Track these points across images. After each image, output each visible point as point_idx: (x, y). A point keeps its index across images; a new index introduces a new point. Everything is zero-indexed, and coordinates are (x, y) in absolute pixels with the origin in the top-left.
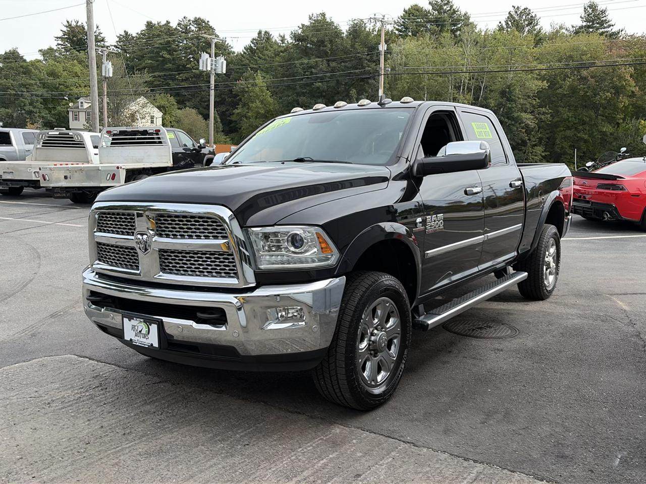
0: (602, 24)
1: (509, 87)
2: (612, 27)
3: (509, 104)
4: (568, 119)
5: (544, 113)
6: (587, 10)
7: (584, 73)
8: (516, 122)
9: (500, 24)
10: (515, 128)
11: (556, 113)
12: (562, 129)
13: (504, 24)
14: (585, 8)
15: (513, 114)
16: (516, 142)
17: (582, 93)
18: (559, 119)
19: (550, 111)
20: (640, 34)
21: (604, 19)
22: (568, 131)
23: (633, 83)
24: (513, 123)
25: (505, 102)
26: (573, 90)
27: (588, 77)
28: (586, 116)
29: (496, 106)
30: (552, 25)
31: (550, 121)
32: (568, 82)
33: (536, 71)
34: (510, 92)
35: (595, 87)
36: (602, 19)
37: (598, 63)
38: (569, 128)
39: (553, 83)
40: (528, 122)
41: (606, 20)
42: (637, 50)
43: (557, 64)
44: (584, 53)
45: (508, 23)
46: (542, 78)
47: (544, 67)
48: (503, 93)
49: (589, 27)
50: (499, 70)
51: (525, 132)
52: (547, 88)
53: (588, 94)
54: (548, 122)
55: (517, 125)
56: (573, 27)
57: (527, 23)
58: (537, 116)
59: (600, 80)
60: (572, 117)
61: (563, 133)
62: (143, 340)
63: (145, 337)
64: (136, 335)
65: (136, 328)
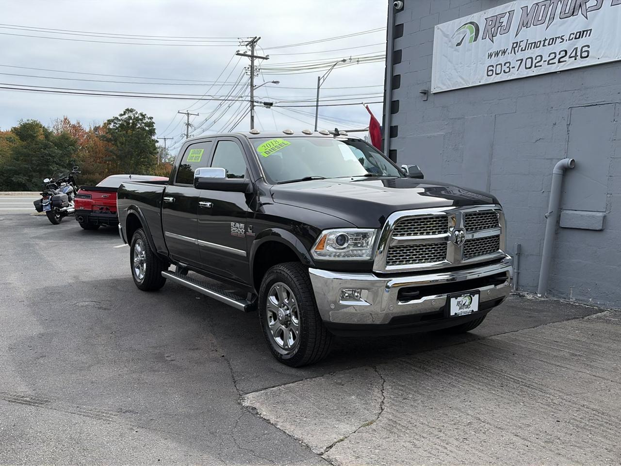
62: (465, 310)
63: (467, 307)
64: (460, 309)
65: (461, 302)
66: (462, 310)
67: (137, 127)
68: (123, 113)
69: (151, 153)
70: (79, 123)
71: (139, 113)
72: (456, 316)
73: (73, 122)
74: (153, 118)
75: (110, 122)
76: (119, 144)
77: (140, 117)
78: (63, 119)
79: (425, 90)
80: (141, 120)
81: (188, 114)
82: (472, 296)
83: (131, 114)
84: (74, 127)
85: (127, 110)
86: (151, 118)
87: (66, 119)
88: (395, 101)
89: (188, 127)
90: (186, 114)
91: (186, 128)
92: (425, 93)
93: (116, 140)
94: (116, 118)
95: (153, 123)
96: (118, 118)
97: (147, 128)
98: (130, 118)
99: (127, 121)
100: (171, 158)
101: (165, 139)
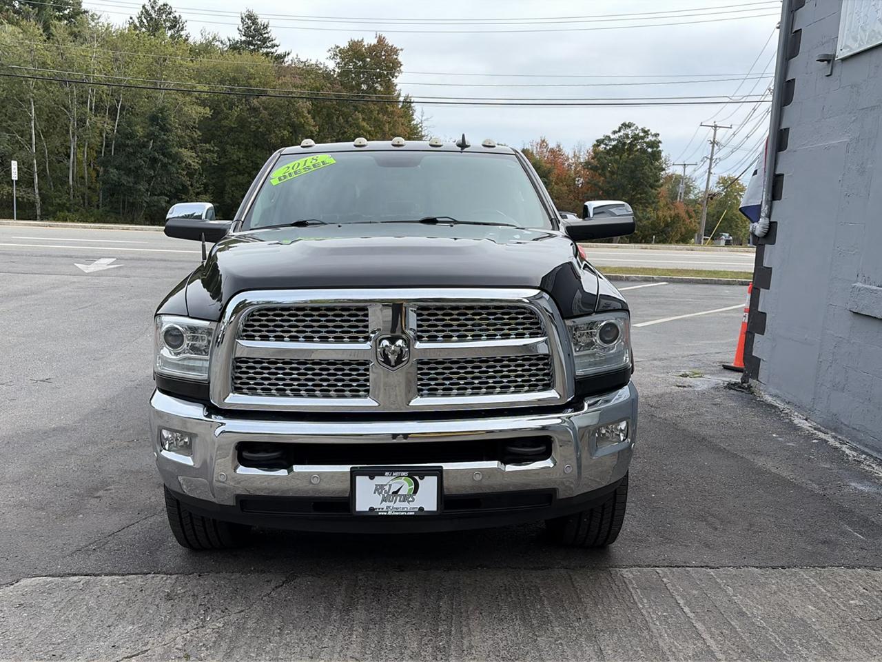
0: (265, 40)
1: (161, 110)
2: (276, 48)
3: (164, 135)
4: (239, 160)
5: (208, 151)
6: (245, 21)
7: (255, 102)
8: (174, 162)
9: (131, 21)
10: (175, 170)
11: (223, 152)
12: (232, 173)
13: (137, 22)
14: (242, 19)
15: (171, 150)
16: (175, 188)
17: (253, 128)
18: (226, 161)
19: (216, 148)
20: (313, 62)
21: (266, 35)
22: (240, 177)
23: (312, 122)
24: (170, 161)
25: (159, 132)
26: (242, 123)
27: (259, 108)
28: (260, 158)
29: (145, 137)
30: (204, 34)
31: (216, 162)
32: (236, 112)
33: (196, 93)
34: (164, 119)
35: (269, 122)
36: (264, 36)
37: (270, 91)
38: (239, 172)
39: (216, 112)
40: (191, 162)
41: (269, 38)
42: (312, 81)
43: (220, 87)
44: (250, 77)
45: (142, 21)
46: (203, 103)
47: (206, 89)
48: (154, 119)
49: (250, 43)
50: (143, 85)
51: (186, 174)
52: (210, 117)
53: (260, 130)
54: (213, 164)
55: (176, 164)
56: (229, 40)
57: (168, 24)
58: (200, 154)
59: (274, 114)
60: (243, 158)
61: (234, 178)
62: (399, 505)
63: (405, 498)
64: (383, 501)
65: (387, 488)
66: (388, 504)
67: (636, 149)
68: (618, 130)
69: (652, 187)
70: (559, 146)
71: (640, 128)
72: (373, 514)
73: (552, 145)
74: (658, 134)
75: (599, 142)
76: (608, 174)
77: (641, 134)
78: (540, 141)
79: (828, 55)
80: (642, 138)
81: (716, 127)
82: (417, 478)
83: (629, 131)
84: (552, 151)
85: (624, 125)
86: (657, 135)
87: (543, 141)
88: (789, 81)
89: (713, 147)
90: (712, 126)
91: (711, 148)
92: (829, 59)
93: (604, 168)
94: (607, 136)
95: (660, 142)
96: (609, 137)
97: (650, 150)
98: (627, 136)
99: (621, 141)
100: (698, 193)
101: (685, 165)
